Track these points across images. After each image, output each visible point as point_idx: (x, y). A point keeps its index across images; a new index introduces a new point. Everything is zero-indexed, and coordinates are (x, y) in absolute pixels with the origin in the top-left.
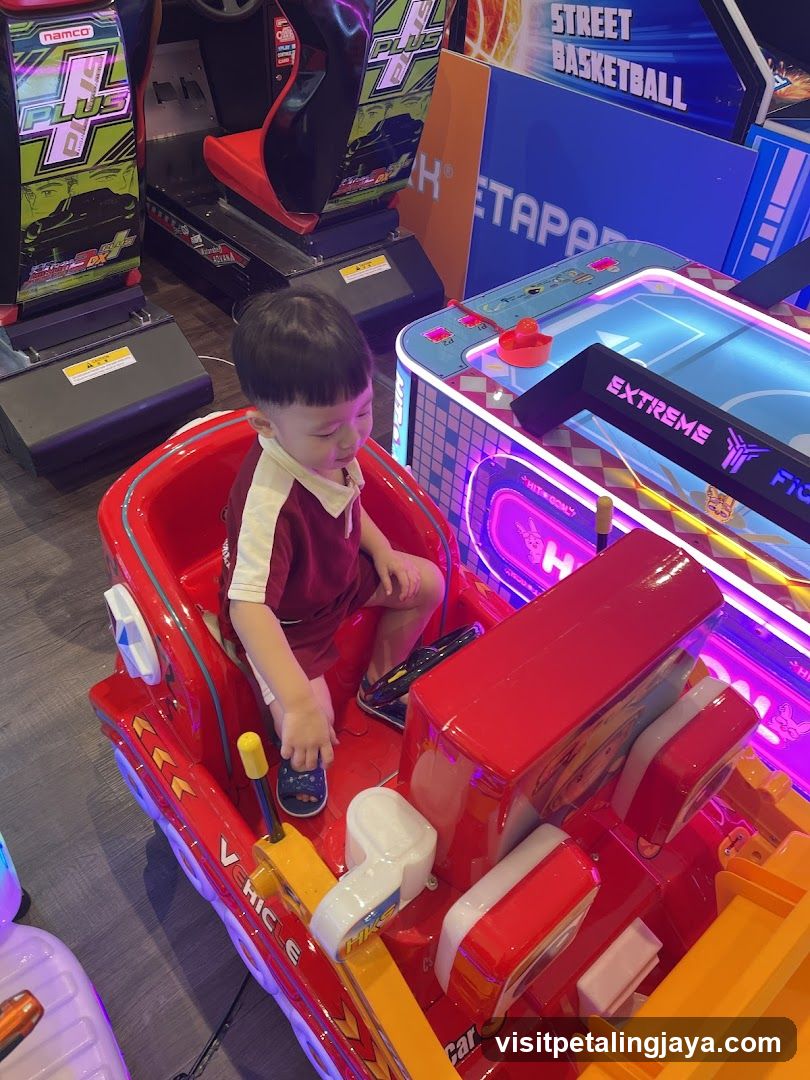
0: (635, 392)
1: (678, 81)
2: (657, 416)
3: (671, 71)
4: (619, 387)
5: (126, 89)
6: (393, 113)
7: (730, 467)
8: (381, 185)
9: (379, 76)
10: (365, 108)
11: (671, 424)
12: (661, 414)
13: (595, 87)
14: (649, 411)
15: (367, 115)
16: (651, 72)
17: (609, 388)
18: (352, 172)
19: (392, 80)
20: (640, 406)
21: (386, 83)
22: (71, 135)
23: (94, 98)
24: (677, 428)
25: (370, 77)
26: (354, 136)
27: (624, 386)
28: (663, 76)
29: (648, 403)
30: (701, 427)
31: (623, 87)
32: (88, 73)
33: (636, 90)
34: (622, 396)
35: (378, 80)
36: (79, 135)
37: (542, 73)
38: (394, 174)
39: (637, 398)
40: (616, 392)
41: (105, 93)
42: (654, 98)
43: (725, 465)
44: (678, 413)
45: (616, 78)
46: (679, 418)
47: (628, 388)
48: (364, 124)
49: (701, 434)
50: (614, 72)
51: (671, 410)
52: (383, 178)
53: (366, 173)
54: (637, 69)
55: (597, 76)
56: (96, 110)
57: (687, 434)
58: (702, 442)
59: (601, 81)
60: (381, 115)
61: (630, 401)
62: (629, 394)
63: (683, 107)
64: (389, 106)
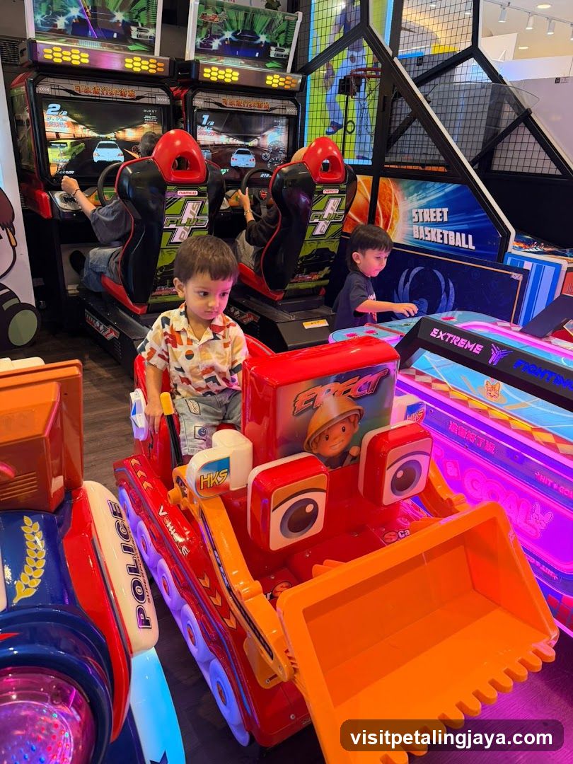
0: (445, 334)
1: (470, 237)
2: (455, 344)
3: (467, 232)
4: (437, 333)
5: (207, 217)
6: (320, 246)
7: (493, 362)
8: (315, 280)
9: (315, 229)
10: (307, 242)
11: (462, 346)
12: (457, 343)
13: (433, 244)
14: (451, 342)
15: (308, 246)
16: (458, 234)
17: (432, 334)
18: (300, 272)
19: (320, 231)
20: (447, 340)
21: (317, 232)
22: (183, 232)
23: (194, 219)
24: (465, 348)
25: (310, 229)
26: (302, 254)
27: (439, 333)
28: (463, 235)
29: (451, 338)
30: (478, 345)
31: (446, 242)
32: (194, 209)
33: (452, 243)
34: (439, 337)
35: (313, 231)
36: (186, 232)
37: (410, 241)
38: (322, 276)
39: (445, 337)
40: (435, 336)
41: (199, 217)
42: (460, 246)
43: (490, 362)
44: (466, 341)
45: (442, 239)
46: (467, 343)
47: (441, 333)
48: (306, 250)
49: (478, 349)
50: (441, 236)
51: (462, 340)
52: (316, 277)
53: (308, 273)
54: (452, 234)
55: (433, 239)
56: (194, 223)
57: (471, 350)
58: (478, 352)
59: (435, 241)
60: (315, 246)
61: (442, 339)
62: (441, 336)
63: (474, 248)
64: (319, 243)
